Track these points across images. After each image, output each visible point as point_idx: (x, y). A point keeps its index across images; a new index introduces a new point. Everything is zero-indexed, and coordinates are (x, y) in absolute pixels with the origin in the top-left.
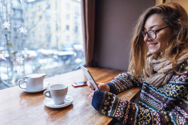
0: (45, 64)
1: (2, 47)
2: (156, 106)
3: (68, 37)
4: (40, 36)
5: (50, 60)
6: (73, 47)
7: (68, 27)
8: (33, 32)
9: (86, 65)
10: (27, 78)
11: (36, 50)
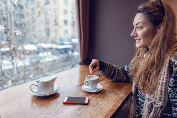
0: (45, 57)
1: (4, 41)
3: (66, 31)
4: (40, 31)
5: (50, 53)
6: (71, 41)
7: (66, 22)
8: (34, 27)
9: (81, 62)
10: (38, 82)
11: (36, 44)
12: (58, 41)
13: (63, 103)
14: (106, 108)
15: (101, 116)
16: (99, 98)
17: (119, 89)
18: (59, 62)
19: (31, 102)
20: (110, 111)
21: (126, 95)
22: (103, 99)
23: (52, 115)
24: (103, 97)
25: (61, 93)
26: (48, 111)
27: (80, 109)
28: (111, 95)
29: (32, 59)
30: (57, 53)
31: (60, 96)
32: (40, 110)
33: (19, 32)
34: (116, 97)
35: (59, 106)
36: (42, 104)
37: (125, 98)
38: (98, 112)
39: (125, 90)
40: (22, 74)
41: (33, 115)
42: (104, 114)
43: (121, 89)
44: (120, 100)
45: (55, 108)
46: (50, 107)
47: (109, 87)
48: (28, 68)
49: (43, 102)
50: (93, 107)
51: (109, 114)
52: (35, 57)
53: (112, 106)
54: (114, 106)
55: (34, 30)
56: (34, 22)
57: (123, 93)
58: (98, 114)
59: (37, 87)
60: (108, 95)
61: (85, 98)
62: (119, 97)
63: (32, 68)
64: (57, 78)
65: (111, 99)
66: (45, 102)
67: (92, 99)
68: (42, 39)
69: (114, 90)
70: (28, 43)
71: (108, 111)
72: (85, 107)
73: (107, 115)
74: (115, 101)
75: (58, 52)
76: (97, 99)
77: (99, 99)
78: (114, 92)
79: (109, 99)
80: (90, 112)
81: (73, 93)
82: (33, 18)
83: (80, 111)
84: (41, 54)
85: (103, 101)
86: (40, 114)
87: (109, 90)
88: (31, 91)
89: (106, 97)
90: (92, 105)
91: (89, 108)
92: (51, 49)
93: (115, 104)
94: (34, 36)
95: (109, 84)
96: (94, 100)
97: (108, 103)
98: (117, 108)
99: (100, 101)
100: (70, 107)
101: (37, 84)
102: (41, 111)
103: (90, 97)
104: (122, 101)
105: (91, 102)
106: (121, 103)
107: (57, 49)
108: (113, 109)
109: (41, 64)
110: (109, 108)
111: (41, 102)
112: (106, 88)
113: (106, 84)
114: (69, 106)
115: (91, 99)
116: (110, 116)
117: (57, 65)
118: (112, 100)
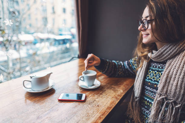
0: (43, 48)
2: (152, 97)
3: (65, 20)
4: (36, 19)
5: (47, 44)
6: (70, 31)
7: (64, 10)
8: (29, 15)
9: (80, 55)
10: (31, 77)
11: (33, 33)
12: (56, 31)
13: (58, 100)
14: (104, 105)
15: (97, 114)
16: (97, 94)
17: (118, 85)
18: (57, 54)
19: (25, 99)
20: (107, 109)
21: (125, 92)
22: (101, 96)
23: (46, 113)
24: (101, 94)
25: (57, 89)
26: (42, 108)
27: (76, 106)
28: (109, 92)
29: (28, 50)
30: (55, 44)
31: (56, 92)
32: (33, 108)
33: (10, 22)
34: (114, 94)
35: (54, 103)
36: (36, 101)
37: (123, 94)
38: (94, 110)
39: (124, 86)
40: (18, 66)
41: (26, 113)
42: (100, 112)
43: (120, 85)
44: (118, 97)
45: (49, 105)
46: (44, 104)
47: (108, 83)
48: (25, 60)
49: (37, 99)
50: (89, 104)
51: (106, 111)
52: (31, 48)
53: (109, 103)
54: (111, 103)
55: (30, 19)
56: (29, 9)
57: (122, 90)
58: (94, 112)
59: (30, 82)
60: (106, 91)
61: (82, 95)
62: (118, 94)
63: (28, 61)
64: (52, 73)
65: (109, 95)
66: (39, 99)
67: (90, 96)
68: (38, 28)
69: (113, 86)
70: (23, 33)
71: (106, 109)
72: (81, 104)
73: (104, 113)
74: (113, 97)
75: (57, 43)
76: (94, 96)
77: (96, 96)
78: (113, 89)
79: (107, 95)
80: (86, 110)
81: (70, 88)
82: (28, 5)
83: (76, 109)
84: (38, 45)
85: (101, 98)
86: (33, 111)
87: (107, 86)
88: (24, 87)
89: (104, 94)
90: (89, 102)
91: (85, 105)
92: (48, 39)
93: (113, 101)
94: (30, 25)
95: (108, 80)
96: (91, 97)
97: (106, 100)
98: (114, 105)
99: (97, 98)
100: (65, 105)
101: (31, 80)
102: (35, 109)
103: (87, 93)
104: (120, 98)
105: (88, 99)
106: (119, 100)
107: (55, 40)
108: (111, 106)
109: (38, 55)
110: (107, 105)
111: (35, 99)
112: (105, 84)
113: (104, 79)
114: (64, 103)
115: (88, 96)
116: (107, 114)
117: (55, 57)
118: (110, 97)
